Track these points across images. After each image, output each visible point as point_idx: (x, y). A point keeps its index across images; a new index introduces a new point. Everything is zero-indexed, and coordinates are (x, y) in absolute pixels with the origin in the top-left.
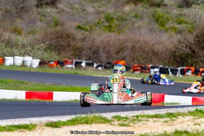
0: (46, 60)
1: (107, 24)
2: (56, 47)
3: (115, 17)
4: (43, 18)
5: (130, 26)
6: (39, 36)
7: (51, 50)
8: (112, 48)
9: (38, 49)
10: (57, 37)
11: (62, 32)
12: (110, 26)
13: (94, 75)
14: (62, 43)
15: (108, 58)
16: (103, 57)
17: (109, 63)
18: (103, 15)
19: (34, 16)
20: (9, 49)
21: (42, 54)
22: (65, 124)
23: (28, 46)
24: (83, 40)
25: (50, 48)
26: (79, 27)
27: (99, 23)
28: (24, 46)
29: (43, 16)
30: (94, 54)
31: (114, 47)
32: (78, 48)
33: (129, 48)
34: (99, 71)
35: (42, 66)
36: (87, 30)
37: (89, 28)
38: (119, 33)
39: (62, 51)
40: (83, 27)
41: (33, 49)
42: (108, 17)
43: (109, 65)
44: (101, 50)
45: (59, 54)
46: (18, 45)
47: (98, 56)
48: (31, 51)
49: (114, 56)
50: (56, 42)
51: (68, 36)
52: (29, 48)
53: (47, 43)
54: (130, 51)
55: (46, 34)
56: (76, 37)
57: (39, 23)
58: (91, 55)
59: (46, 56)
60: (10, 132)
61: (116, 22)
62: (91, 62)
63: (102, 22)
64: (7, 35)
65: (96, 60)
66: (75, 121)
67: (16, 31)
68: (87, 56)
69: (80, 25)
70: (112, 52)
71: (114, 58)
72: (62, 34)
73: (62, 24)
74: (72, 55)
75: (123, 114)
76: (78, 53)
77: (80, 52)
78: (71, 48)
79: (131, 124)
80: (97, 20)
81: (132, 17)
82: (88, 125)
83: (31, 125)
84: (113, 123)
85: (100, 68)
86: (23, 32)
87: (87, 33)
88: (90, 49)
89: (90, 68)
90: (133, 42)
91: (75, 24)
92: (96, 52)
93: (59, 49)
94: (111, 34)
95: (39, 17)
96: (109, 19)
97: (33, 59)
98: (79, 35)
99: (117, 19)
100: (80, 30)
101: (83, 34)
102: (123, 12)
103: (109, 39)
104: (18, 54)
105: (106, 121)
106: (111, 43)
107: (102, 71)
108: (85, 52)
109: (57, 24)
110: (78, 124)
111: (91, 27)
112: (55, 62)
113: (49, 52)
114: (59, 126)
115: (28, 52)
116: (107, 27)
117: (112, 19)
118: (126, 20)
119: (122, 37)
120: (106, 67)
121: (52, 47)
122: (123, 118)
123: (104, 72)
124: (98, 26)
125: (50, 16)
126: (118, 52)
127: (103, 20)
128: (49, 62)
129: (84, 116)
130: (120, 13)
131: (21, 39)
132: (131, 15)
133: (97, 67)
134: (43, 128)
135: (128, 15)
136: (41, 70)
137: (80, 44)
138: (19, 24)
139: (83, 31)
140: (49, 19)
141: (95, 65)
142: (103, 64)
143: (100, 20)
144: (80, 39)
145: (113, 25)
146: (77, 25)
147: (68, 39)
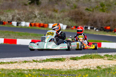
0: (70, 26)
1: (101, 8)
2: (75, 19)
3: (105, 4)
4: (69, 4)
5: (113, 9)
6: (66, 13)
7: (73, 20)
8: (104, 20)
9: (66, 20)
10: (76, 14)
11: (78, 11)
12: (103, 9)
13: (94, 34)
14: (78, 17)
15: (101, 25)
16: (99, 24)
17: (102, 28)
18: (99, 3)
19: (64, 3)
20: (51, 20)
21: (68, 22)
22: (80, 58)
23: (61, 18)
24: (89, 16)
25: (72, 19)
26: (87, 9)
27: (97, 7)
28: (58, 18)
29: (69, 3)
30: (94, 23)
31: (105, 20)
32: (86, 20)
33: (112, 20)
34: (97, 32)
35: (68, 29)
36: (91, 11)
37: (92, 10)
38: (107, 12)
39: (78, 21)
40: (89, 9)
41: (63, 20)
42: (102, 4)
43: (102, 29)
44: (98, 21)
45: (77, 22)
46: (56, 18)
47: (96, 24)
48: (62, 21)
49: (105, 24)
50: (75, 16)
51: (81, 14)
52: (61, 19)
53: (70, 17)
54: (113, 22)
55: (70, 12)
56: (85, 14)
57: (66, 7)
58: (93, 23)
59: (70, 23)
60: (52, 62)
61: (106, 7)
62: (92, 27)
63: (99, 7)
64: (50, 13)
65: (95, 26)
66: (85, 57)
67: (55, 11)
68: (91, 24)
69: (88, 8)
70: (104, 22)
71: (104, 25)
72: (78, 12)
73: (78, 8)
74: (83, 23)
75: (110, 54)
76: (86, 22)
77: (87, 22)
78: (83, 20)
79: (114, 59)
80: (96, 6)
81: (114, 5)
82: (92, 59)
83: (63, 58)
84: (104, 58)
85: (97, 30)
86: (58, 11)
87: (91, 12)
88: (92, 20)
89: (92, 30)
90: (114, 17)
91: (85, 8)
92: (95, 22)
93: (76, 20)
94: (103, 13)
95: (66, 4)
96: (102, 5)
97: (63, 25)
98: (87, 13)
99: (107, 6)
100: (87, 11)
101: (89, 13)
102: (110, 2)
103: (102, 15)
104: (55, 22)
105: (101, 57)
106: (103, 17)
107: (98, 32)
108: (90, 22)
109: (76, 7)
110: (86, 58)
111: (93, 9)
112: (74, 27)
113: (71, 21)
114: (77, 59)
115: (61, 21)
116: (101, 9)
117: (104, 5)
118: (111, 6)
119: (109, 15)
120: (100, 30)
121: (73, 19)
122: (110, 56)
123: (99, 32)
124: (97, 9)
125: (72, 3)
126: (107, 22)
127: (99, 6)
128: (71, 26)
129: (90, 54)
130: (108, 3)
131: (57, 15)
132: (114, 4)
133: (96, 30)
134: (69, 60)
135: (112, 3)
136: (67, 31)
137: (87, 18)
138: (56, 7)
139: (89, 11)
140: (72, 5)
141: (95, 29)
142: (99, 28)
143: (98, 6)
144: (88, 15)
145: (104, 9)
146: (86, 8)
147: (81, 15)
